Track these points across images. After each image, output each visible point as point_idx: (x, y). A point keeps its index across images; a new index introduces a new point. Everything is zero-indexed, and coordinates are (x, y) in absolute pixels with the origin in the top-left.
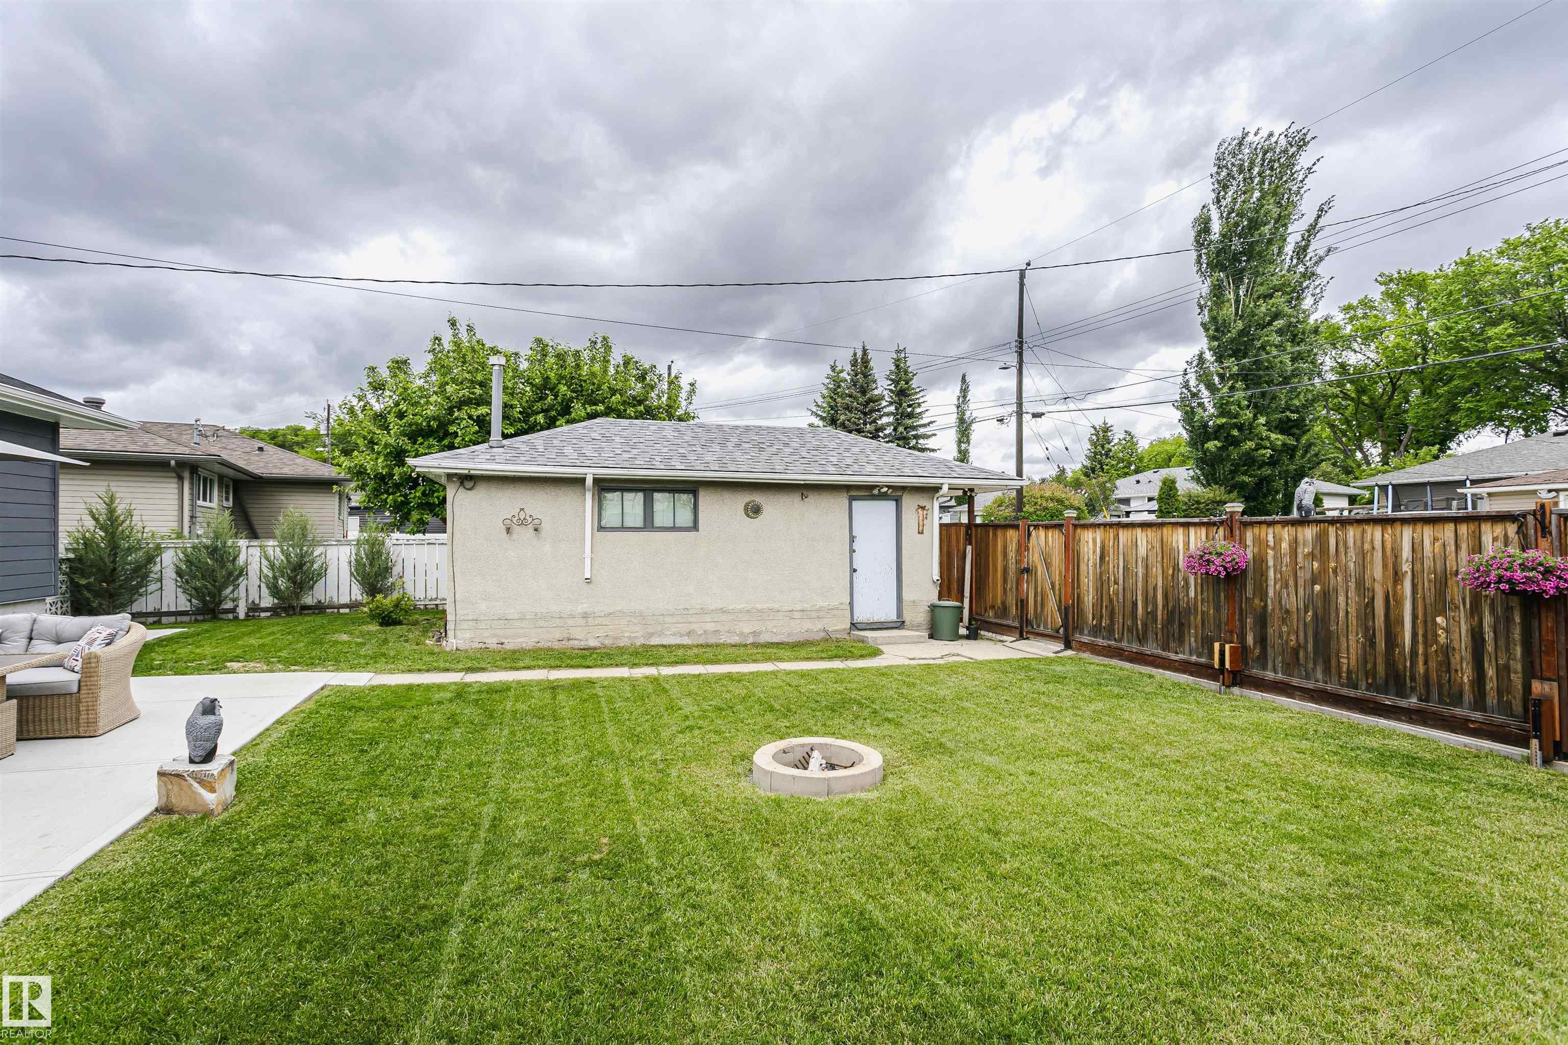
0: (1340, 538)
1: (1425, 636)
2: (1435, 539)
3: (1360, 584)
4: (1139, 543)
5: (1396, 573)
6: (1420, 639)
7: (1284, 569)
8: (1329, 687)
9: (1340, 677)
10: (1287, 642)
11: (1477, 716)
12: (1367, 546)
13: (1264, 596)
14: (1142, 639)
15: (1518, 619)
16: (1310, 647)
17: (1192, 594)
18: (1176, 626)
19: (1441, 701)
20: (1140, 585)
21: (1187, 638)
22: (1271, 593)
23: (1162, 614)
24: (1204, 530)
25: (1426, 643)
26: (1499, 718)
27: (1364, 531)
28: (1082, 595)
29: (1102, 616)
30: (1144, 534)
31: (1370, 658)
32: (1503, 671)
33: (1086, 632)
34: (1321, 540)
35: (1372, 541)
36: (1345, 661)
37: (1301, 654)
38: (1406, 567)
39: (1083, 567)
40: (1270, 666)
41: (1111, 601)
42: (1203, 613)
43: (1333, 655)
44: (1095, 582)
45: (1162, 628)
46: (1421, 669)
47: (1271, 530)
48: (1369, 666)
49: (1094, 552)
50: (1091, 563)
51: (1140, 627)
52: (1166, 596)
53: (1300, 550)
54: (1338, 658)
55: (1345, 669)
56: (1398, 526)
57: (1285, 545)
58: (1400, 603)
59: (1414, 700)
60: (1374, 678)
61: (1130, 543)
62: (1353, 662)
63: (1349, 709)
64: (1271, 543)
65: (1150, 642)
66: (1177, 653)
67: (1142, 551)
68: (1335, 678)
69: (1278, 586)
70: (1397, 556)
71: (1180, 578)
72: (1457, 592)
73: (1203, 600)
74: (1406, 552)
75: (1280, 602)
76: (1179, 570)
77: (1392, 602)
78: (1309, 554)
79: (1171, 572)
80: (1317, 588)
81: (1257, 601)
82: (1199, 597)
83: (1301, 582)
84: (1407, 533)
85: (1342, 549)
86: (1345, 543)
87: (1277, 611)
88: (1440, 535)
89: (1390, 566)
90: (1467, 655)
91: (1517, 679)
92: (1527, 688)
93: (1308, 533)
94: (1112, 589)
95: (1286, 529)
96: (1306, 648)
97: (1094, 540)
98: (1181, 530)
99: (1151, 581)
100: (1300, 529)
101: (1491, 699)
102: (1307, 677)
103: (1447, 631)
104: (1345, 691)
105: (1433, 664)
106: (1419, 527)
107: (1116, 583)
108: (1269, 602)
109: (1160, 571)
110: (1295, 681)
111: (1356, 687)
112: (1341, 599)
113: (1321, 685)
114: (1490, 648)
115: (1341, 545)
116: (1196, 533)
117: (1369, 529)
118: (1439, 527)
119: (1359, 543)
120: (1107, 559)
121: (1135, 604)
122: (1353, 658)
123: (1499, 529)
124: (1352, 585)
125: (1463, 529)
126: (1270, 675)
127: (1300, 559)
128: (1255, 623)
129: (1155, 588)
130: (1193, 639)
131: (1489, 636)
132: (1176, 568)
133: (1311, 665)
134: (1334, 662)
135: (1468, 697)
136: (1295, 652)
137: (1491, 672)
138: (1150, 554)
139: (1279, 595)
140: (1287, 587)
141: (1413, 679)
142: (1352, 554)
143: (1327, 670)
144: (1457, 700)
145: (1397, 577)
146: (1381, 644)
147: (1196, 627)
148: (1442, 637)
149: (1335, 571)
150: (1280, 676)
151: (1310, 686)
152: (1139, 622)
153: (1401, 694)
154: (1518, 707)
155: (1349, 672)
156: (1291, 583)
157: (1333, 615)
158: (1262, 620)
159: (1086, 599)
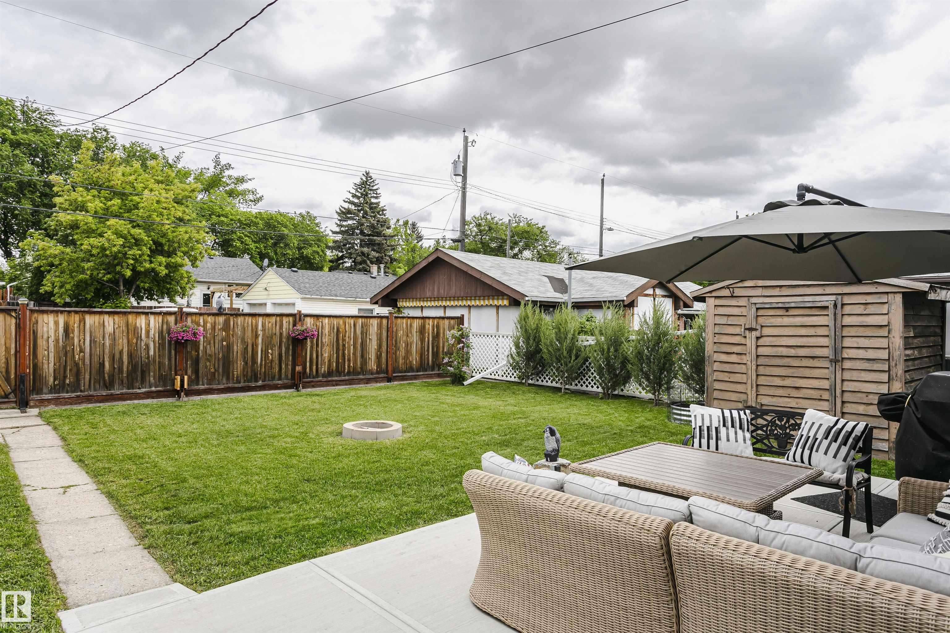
0: (235, 322)
1: (265, 358)
2: (269, 322)
3: (243, 341)
4: (106, 324)
5: (256, 335)
6: (264, 359)
7: (208, 335)
8: (230, 385)
9: (233, 379)
10: (209, 370)
11: (280, 382)
12: (246, 325)
13: (197, 350)
14: (109, 385)
15: (291, 348)
16: (221, 370)
17: (152, 353)
18: (139, 374)
19: (269, 380)
20: (107, 351)
21: (147, 378)
22: (201, 348)
23: (128, 368)
24: (160, 318)
25: (265, 360)
26: (286, 381)
27: (245, 319)
28: (40, 364)
29: (65, 377)
30: (111, 319)
31: (246, 370)
32: (287, 365)
33: (45, 390)
34: (227, 323)
35: (248, 323)
36: (236, 373)
37: (216, 374)
38: (260, 333)
39: (41, 343)
40: (201, 383)
41: (77, 365)
42: (159, 362)
43: (231, 371)
44: (57, 352)
45: (128, 376)
46: (263, 370)
47: (201, 318)
48: (245, 373)
49: (56, 330)
50: (51, 340)
51: (107, 378)
52: (130, 355)
53: (217, 327)
54: (233, 372)
55: (235, 376)
56: (257, 317)
57: (209, 325)
58: (257, 346)
59: (260, 382)
60: (247, 377)
61: (97, 324)
62: (239, 373)
63: (238, 392)
64: (202, 324)
65: (116, 386)
66: (139, 388)
67: (109, 329)
68: (231, 381)
69: (205, 344)
70: (257, 329)
71: (143, 344)
72: (276, 340)
73: (159, 355)
74: (260, 327)
75: (206, 352)
76: (141, 340)
77: (254, 346)
78: (221, 328)
79: (135, 341)
80: (224, 343)
81: (193, 352)
82: (157, 354)
83: (217, 341)
84: (260, 319)
85: (236, 326)
86: (237, 324)
87: (204, 356)
88: (271, 321)
89: (254, 333)
90: (277, 362)
91: (290, 367)
92: (294, 369)
93: (221, 319)
94: (77, 357)
95: (210, 317)
96: (218, 371)
97: (56, 323)
98: (143, 317)
99: (119, 348)
100: (217, 318)
101: (283, 376)
102: (219, 384)
103: (272, 354)
104: (236, 385)
105: (267, 368)
106: (265, 317)
107: (82, 351)
108: (200, 352)
109: (125, 341)
110: (215, 387)
111: (240, 383)
112: (235, 347)
113: (226, 385)
114: (284, 359)
115: (235, 324)
116: (155, 318)
117: (247, 318)
118: (271, 318)
119: (243, 323)
120: (71, 335)
121: (102, 365)
122: (239, 370)
123: (287, 320)
124: (240, 341)
125: (278, 318)
126: (202, 387)
127: (217, 329)
128: (192, 364)
129: (121, 353)
130: (152, 379)
131: (284, 355)
132: (139, 338)
133: (221, 378)
134: (231, 375)
135: (277, 377)
136: (214, 374)
137: (283, 366)
138: (117, 331)
139: (205, 348)
140: (210, 344)
141: (260, 374)
142: (240, 328)
143: (228, 379)
144: (273, 378)
145: (257, 336)
146: (250, 363)
147: (154, 372)
148: (271, 358)
149: (233, 336)
150: (206, 386)
151: (223, 387)
152: (106, 375)
153: (256, 381)
154: (290, 376)
155: (237, 377)
156: (212, 342)
157: (231, 354)
158: (196, 362)
159: (46, 366)
